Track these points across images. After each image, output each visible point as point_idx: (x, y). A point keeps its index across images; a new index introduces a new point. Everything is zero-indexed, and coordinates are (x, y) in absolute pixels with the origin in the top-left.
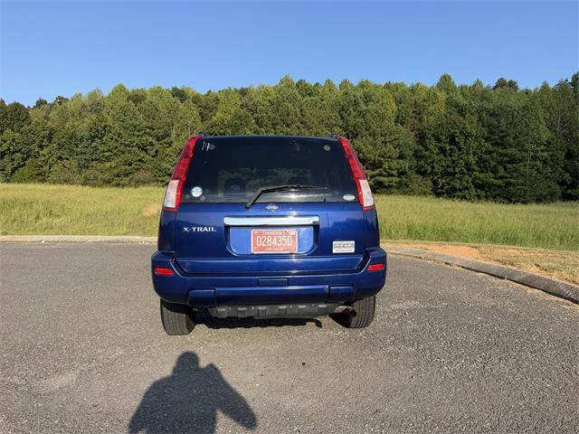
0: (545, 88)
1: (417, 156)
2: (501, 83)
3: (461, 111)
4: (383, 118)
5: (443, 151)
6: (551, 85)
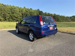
0: (35, 10)
2: (31, 9)
4: (17, 11)
6: (36, 10)
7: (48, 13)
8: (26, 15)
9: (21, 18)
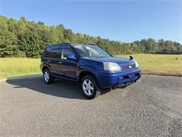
1: (19, 43)
3: (31, 30)
4: (4, 28)
5: (28, 42)
7: (85, 35)
8: (31, 39)
9: (15, 46)
